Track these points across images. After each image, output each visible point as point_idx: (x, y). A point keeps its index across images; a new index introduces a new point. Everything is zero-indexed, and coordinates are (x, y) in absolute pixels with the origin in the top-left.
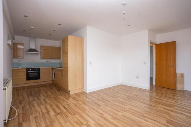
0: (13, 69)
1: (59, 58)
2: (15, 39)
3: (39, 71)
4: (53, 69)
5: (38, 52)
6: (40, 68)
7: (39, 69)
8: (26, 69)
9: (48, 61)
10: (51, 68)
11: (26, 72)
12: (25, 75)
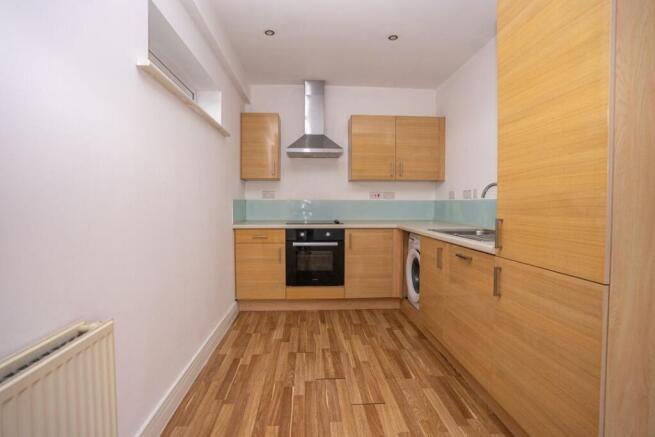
0: (234, 229)
1: (437, 180)
2: (252, 101)
3: (342, 242)
4: (406, 235)
5: (338, 147)
6: (342, 231)
7: (339, 235)
8: (284, 231)
9: (382, 195)
10: (399, 229)
11: (283, 246)
12: (280, 260)
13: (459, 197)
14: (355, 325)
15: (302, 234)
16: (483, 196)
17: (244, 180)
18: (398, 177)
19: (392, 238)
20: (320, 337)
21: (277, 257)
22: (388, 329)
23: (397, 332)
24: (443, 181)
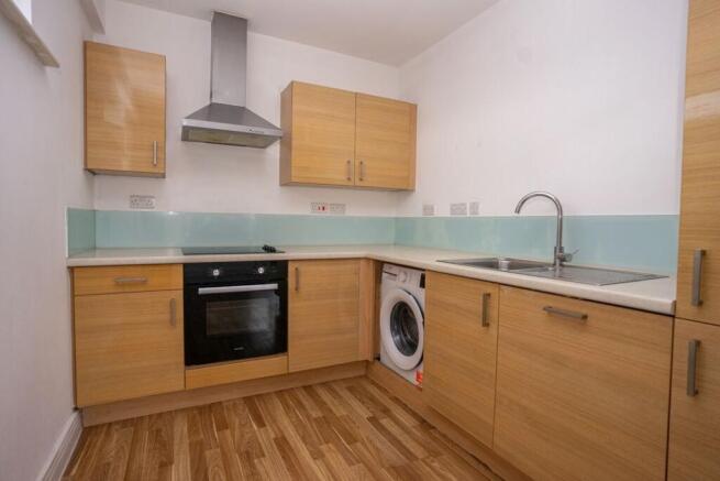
3: (284, 282)
5: (274, 127)
8: (181, 269)
9: (328, 207)
10: (367, 259)
11: (179, 296)
12: (172, 322)
13: (442, 211)
14: (315, 420)
15: (216, 273)
16: (518, 211)
17: (91, 172)
18: (358, 183)
19: (357, 273)
20: (266, 462)
21: (166, 317)
22: (370, 419)
23: (385, 422)
24: (413, 190)
